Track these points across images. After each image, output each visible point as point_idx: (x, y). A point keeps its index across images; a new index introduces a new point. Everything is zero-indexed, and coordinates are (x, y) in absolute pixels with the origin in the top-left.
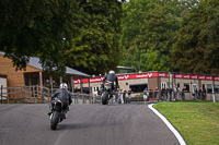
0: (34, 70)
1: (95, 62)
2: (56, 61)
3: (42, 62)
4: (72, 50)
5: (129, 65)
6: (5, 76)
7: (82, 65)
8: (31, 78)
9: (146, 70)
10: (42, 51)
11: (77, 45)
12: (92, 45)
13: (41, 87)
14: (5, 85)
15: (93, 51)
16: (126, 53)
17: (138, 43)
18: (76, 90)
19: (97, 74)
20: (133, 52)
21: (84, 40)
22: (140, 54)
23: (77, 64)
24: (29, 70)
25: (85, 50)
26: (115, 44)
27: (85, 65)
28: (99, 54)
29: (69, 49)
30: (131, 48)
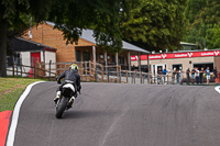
0: (86, 44)
1: (155, 36)
2: (111, 35)
3: (96, 35)
4: (130, 22)
5: (194, 41)
6: (54, 50)
7: (141, 40)
8: (83, 53)
9: (212, 47)
10: (96, 23)
11: (136, 17)
12: (152, 17)
13: (95, 63)
14: (54, 60)
15: (153, 24)
16: (189, 27)
17: (204, 17)
18: (134, 68)
19: (157, 51)
20: (197, 26)
21: (144, 11)
22: (205, 29)
23: (135, 38)
24: (81, 44)
25: (145, 23)
26: (178, 18)
27: (144, 39)
28: (159, 27)
29: (126, 21)
30: (196, 22)
